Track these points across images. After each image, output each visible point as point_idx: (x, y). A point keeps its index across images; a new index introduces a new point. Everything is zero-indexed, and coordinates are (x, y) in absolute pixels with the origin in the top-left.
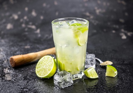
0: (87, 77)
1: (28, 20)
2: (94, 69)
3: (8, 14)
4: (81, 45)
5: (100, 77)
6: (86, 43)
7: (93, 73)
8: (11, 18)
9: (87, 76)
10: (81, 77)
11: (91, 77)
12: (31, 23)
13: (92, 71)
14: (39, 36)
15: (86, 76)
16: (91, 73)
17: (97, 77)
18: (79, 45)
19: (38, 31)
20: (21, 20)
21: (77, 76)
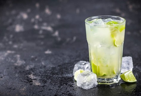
0: (124, 82)
1: (41, 20)
2: (132, 73)
3: (14, 12)
4: (118, 46)
5: (138, 81)
6: (122, 43)
7: (130, 76)
8: (19, 17)
9: (125, 80)
10: (117, 82)
11: (129, 81)
12: (45, 24)
13: (129, 74)
14: (59, 39)
15: (123, 80)
16: (128, 76)
17: (136, 80)
18: (115, 46)
19: (57, 33)
20: (33, 20)
21: (112, 81)
